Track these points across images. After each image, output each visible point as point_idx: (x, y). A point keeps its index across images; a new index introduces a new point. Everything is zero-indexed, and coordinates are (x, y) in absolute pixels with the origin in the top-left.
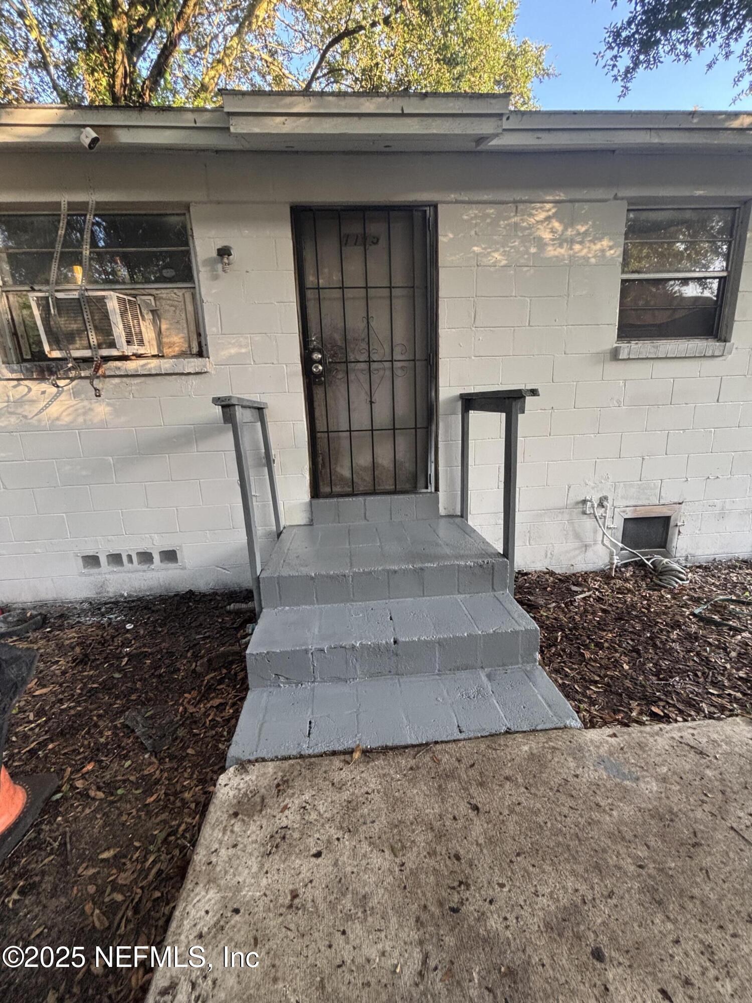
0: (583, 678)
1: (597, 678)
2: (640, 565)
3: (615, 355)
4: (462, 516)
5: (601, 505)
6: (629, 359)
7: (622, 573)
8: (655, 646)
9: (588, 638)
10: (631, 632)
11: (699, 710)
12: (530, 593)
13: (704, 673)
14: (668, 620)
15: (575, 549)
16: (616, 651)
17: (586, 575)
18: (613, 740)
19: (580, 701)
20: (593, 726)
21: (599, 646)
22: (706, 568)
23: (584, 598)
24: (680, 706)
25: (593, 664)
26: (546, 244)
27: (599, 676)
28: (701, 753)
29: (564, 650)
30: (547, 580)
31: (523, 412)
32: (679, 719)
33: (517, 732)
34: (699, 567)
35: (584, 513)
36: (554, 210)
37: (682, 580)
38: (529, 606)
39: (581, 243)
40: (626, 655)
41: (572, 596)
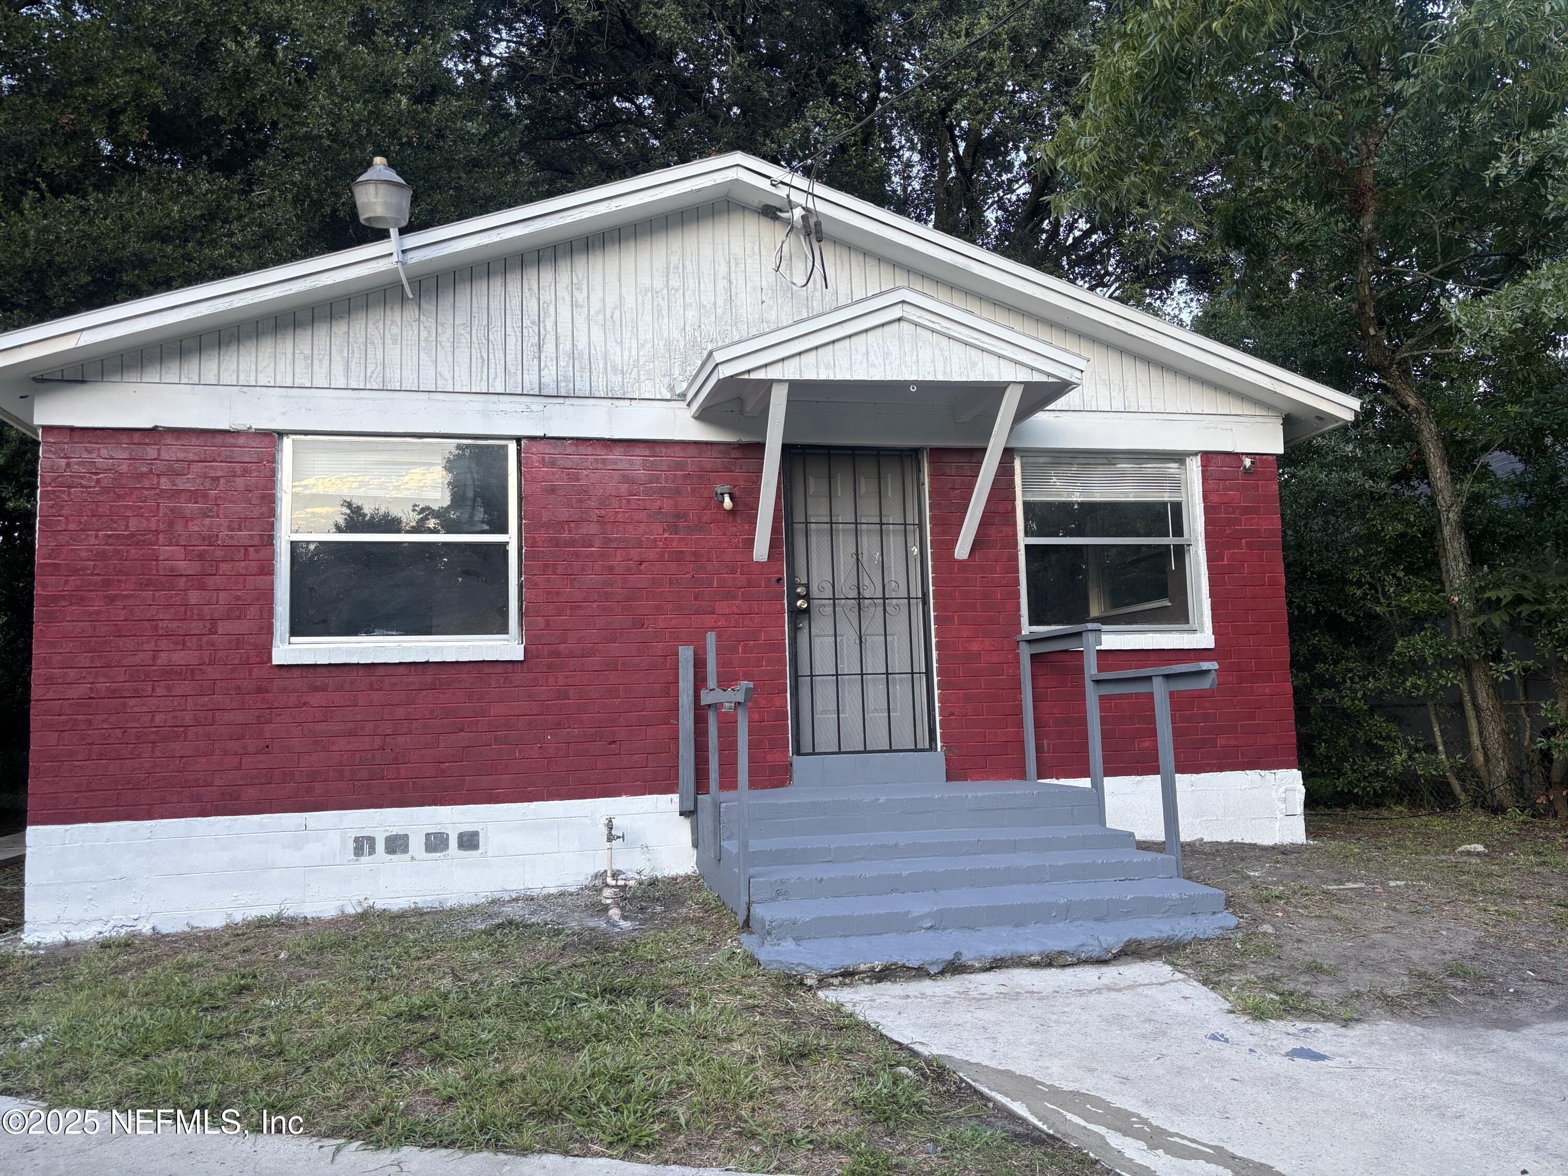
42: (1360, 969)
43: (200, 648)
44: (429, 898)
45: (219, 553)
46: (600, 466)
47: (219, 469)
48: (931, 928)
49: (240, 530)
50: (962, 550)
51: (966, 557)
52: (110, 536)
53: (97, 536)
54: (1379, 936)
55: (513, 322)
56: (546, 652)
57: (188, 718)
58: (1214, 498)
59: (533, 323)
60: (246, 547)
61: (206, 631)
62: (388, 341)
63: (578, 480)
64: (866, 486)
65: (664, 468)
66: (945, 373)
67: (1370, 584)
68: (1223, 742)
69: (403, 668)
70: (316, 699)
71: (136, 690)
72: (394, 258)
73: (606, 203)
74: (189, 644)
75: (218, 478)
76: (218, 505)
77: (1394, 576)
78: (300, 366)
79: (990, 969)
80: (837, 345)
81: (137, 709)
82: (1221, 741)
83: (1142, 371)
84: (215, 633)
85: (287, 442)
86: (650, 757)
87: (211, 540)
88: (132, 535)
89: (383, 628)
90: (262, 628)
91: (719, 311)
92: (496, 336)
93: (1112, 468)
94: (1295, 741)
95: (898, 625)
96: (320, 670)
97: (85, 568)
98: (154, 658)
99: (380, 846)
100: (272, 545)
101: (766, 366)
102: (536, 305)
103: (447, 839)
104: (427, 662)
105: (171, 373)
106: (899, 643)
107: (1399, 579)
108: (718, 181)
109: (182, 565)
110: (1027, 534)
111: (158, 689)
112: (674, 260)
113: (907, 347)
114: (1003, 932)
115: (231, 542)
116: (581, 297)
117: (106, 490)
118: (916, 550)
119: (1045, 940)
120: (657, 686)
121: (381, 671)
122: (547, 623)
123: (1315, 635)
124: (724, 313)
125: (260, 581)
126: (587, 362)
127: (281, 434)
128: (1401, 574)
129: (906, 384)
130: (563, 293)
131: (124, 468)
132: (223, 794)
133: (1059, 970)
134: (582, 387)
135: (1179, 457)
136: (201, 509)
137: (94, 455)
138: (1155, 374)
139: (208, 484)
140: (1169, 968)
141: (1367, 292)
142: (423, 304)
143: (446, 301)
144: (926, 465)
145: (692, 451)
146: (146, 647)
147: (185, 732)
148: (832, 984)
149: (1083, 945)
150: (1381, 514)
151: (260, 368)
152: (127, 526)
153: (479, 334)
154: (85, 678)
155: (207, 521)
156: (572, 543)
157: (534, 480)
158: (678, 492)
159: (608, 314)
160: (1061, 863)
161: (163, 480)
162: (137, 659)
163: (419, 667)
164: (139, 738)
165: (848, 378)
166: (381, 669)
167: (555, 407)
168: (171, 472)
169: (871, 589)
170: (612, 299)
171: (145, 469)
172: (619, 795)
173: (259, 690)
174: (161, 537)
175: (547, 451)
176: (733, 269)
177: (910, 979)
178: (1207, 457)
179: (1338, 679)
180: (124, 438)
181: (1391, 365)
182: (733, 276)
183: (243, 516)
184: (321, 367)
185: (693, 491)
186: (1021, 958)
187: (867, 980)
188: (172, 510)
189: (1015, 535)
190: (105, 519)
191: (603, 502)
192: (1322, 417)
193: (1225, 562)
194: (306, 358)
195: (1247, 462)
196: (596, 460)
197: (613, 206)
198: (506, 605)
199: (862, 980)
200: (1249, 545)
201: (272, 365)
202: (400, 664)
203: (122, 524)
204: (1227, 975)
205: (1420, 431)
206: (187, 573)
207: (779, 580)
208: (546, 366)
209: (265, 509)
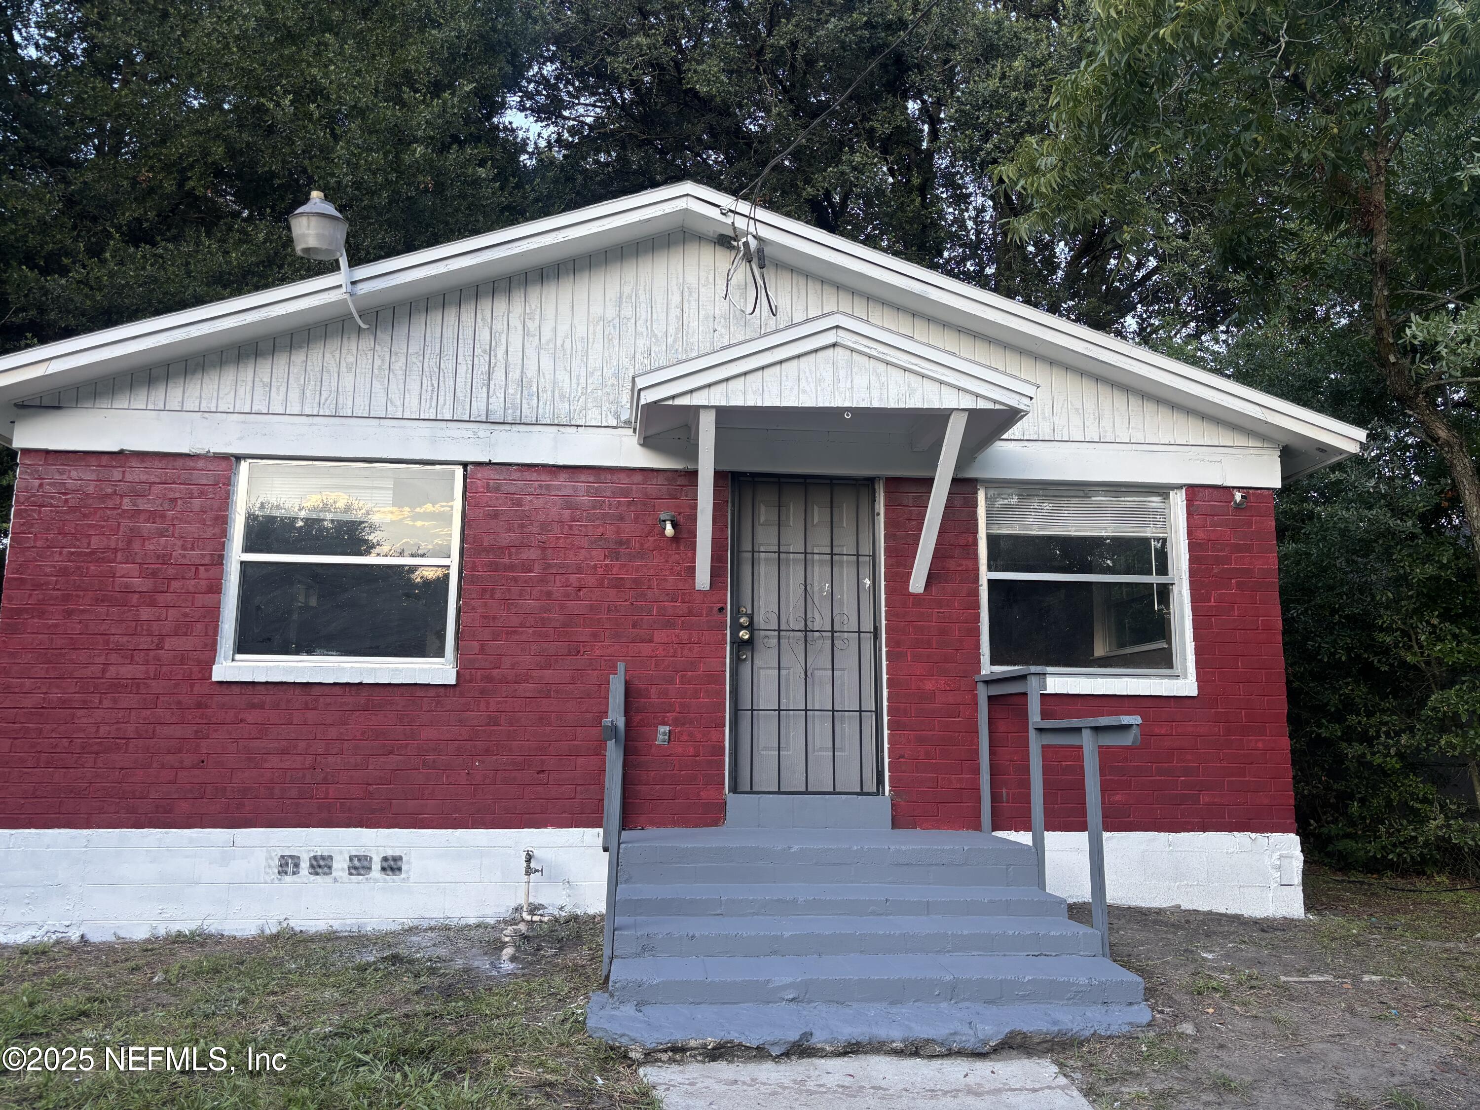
42: (1279, 1090)
43: (147, 663)
44: (349, 922)
45: (171, 571)
46: (544, 491)
47: (178, 491)
48: (793, 1000)
49: (193, 549)
50: (917, 583)
51: (921, 591)
52: (73, 553)
53: (61, 553)
54: (1321, 1046)
55: (465, 350)
56: (479, 677)
57: (130, 730)
58: (1200, 534)
59: (485, 352)
60: (197, 566)
61: (153, 646)
62: (343, 369)
63: (521, 505)
64: (818, 515)
65: (608, 494)
66: (881, 399)
67: (1402, 631)
68: (1207, 799)
69: (338, 688)
70: (252, 716)
71: (85, 702)
72: (344, 290)
73: (554, 234)
74: (136, 658)
75: (176, 499)
76: (174, 525)
77: (1428, 622)
78: (259, 391)
79: (845, 1054)
80: (767, 371)
81: (84, 720)
82: (1205, 798)
83: (1120, 400)
84: (162, 648)
85: (244, 466)
86: (579, 788)
87: (165, 559)
88: (93, 553)
89: (323, 648)
90: (206, 645)
91: (670, 340)
92: (448, 365)
93: (1087, 501)
94: (1292, 802)
95: (847, 660)
96: (258, 688)
97: (47, 583)
98: (104, 671)
99: (304, 866)
100: (222, 564)
101: (691, 392)
102: (488, 334)
103: (371, 862)
104: (361, 684)
105: (139, 400)
106: (847, 678)
107: (1434, 626)
108: (667, 211)
109: (137, 583)
110: (990, 568)
111: (105, 702)
112: (627, 290)
113: (842, 373)
114: (873, 1010)
115: (184, 561)
116: (532, 326)
117: (73, 510)
118: (868, 582)
119: (913, 1025)
120: (590, 716)
121: (316, 691)
122: (482, 648)
123: (1347, 684)
124: (675, 341)
125: (208, 599)
126: (535, 389)
127: (239, 458)
128: (1435, 621)
129: (840, 411)
130: (515, 322)
131: (91, 489)
132: (157, 807)
133: (925, 1061)
134: (529, 414)
135: (1163, 491)
136: (157, 528)
137: (65, 477)
138: (1135, 403)
139: (166, 506)
140: (1055, 1069)
141: (1384, 317)
142: (378, 333)
143: (401, 331)
144: (882, 494)
145: (638, 478)
146: (97, 660)
147: (127, 744)
148: (660, 1060)
149: (955, 1033)
150: (1410, 555)
151: (221, 395)
152: (89, 544)
153: (431, 362)
154: (39, 688)
155: (163, 540)
156: (511, 567)
157: (477, 505)
158: (621, 518)
159: (559, 343)
160: (965, 932)
161: (126, 500)
162: (88, 672)
163: (353, 688)
164: (83, 748)
165: (777, 404)
166: (318, 688)
167: (502, 435)
168: (136, 494)
169: (821, 620)
170: (564, 328)
171: (109, 490)
172: (545, 827)
173: (199, 706)
174: (119, 554)
175: (492, 477)
176: (686, 298)
177: (750, 1059)
178: (1193, 491)
179: (1372, 732)
180: (93, 461)
181: (1417, 395)
182: (686, 305)
183: (196, 536)
184: (278, 394)
185: (637, 518)
186: (882, 1043)
187: (699, 1058)
188: (131, 530)
189: (976, 569)
190: (69, 537)
191: (545, 527)
192: (1323, 449)
193: (1212, 603)
194: (264, 386)
195: (1238, 496)
196: (540, 486)
197: (560, 237)
198: (444, 629)
199: (694, 1056)
200: (1239, 585)
201: (233, 393)
202: (335, 684)
203: (85, 541)
204: (1117, 1085)
205: (1452, 465)
206: (140, 590)
207: (722, 610)
208: (495, 393)
209: (217, 530)
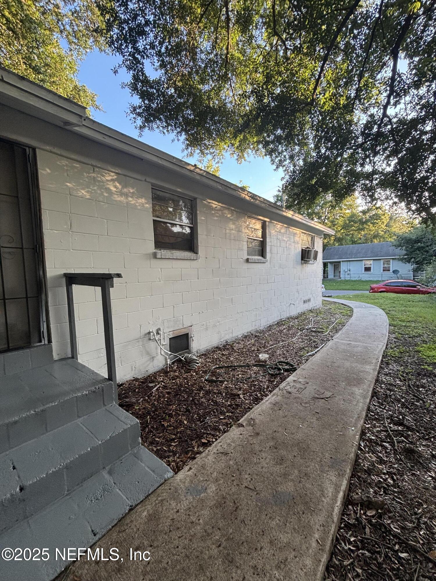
0: (167, 440)
1: (174, 437)
2: (180, 361)
3: (155, 256)
4: (73, 357)
5: (158, 333)
6: (161, 258)
7: (172, 368)
8: (195, 403)
9: (164, 413)
10: (184, 400)
11: (219, 430)
12: (126, 397)
13: (217, 409)
14: (197, 387)
15: (148, 361)
16: (179, 415)
17: (155, 375)
18: (190, 473)
19: (168, 457)
20: (179, 470)
21: (170, 416)
22: (205, 355)
23: (157, 389)
24: (212, 433)
25: (170, 428)
26: (112, 193)
27: (174, 434)
28: (226, 454)
29: (152, 427)
30: (135, 385)
31: (113, 287)
32: (214, 440)
33: (137, 505)
34: (202, 355)
35: (150, 339)
36: (115, 177)
37: (198, 363)
38: (127, 406)
39: (132, 197)
40: (184, 415)
41: (151, 390)
